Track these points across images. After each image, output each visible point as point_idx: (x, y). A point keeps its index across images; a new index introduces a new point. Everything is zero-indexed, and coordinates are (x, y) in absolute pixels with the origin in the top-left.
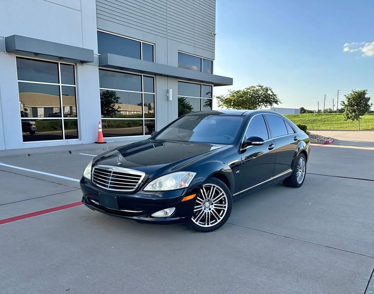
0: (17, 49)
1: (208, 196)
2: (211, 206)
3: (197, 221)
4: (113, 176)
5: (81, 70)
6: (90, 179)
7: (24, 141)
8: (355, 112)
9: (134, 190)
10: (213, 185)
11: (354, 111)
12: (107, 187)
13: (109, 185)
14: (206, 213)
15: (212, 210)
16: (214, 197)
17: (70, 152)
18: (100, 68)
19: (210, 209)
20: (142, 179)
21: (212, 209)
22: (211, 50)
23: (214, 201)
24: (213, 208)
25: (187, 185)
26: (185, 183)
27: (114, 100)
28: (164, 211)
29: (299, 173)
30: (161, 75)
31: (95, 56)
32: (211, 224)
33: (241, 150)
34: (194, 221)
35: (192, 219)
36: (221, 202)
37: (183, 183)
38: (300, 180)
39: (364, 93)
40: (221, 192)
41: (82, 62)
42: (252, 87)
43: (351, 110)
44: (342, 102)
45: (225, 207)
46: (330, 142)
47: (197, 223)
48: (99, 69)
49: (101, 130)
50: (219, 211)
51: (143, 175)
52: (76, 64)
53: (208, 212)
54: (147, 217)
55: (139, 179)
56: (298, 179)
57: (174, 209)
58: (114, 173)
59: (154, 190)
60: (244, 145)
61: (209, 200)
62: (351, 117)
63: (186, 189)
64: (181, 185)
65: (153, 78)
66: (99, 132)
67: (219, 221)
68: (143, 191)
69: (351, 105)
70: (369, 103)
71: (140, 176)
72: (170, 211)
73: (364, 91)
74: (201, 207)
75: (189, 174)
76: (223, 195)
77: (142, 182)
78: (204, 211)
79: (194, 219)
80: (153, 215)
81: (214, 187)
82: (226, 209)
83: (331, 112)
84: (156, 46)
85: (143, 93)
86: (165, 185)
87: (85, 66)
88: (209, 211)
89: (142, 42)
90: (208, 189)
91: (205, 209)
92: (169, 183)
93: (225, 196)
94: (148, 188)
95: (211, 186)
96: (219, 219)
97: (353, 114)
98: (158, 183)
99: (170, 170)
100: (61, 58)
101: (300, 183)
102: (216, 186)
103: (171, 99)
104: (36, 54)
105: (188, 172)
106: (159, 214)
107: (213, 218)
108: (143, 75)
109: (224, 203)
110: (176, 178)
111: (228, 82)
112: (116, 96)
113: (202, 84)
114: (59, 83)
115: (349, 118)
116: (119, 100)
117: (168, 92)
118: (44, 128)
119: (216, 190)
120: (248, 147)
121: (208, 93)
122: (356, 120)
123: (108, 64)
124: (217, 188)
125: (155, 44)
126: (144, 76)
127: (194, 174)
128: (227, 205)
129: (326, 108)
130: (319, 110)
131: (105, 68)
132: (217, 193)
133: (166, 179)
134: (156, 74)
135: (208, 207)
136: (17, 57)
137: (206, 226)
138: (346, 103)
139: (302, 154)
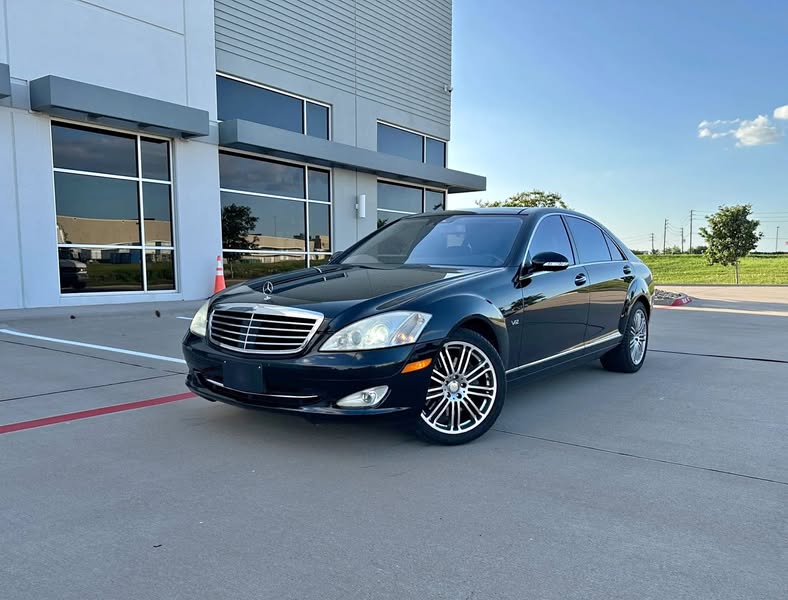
0: (53, 103)
1: (456, 369)
2: (462, 389)
3: (432, 421)
4: (254, 324)
5: (182, 152)
6: (204, 334)
7: (62, 292)
8: (729, 248)
9: (300, 349)
10: (465, 344)
11: (726, 247)
12: (241, 346)
13: (246, 342)
14: (451, 404)
15: (465, 399)
16: (468, 371)
17: (158, 314)
18: (222, 148)
19: (460, 396)
20: (316, 327)
21: (465, 395)
22: (443, 121)
23: (468, 379)
24: (465, 392)
25: (412, 340)
26: (407, 335)
27: (246, 223)
28: (365, 394)
29: (635, 344)
30: (343, 167)
31: (211, 124)
32: (462, 428)
33: (521, 278)
34: (427, 420)
35: (422, 415)
36: (482, 381)
37: (404, 337)
38: (637, 358)
39: (744, 212)
40: (483, 360)
41: (186, 135)
42: (523, 194)
43: (721, 245)
44: (701, 229)
45: (491, 393)
46: (685, 301)
47: (433, 426)
48: (221, 152)
49: (221, 273)
50: (478, 401)
51: (319, 318)
52: (173, 139)
53: (456, 403)
54: (328, 406)
55: (310, 328)
56: (633, 354)
57: (385, 390)
58: (257, 316)
59: (343, 349)
60: (527, 270)
61: (457, 377)
62: (721, 258)
63: (411, 348)
64: (399, 340)
65: (328, 172)
66: (217, 277)
67: (478, 423)
68: (319, 351)
69: (719, 235)
70: (756, 232)
71: (314, 321)
72: (377, 395)
73: (744, 208)
74: (441, 391)
75: (417, 318)
76: (487, 366)
77: (317, 332)
78: (447, 400)
79: (427, 416)
80: (340, 404)
81: (468, 349)
82: (493, 398)
83: (678, 252)
84: (334, 110)
85: (307, 201)
86: (366, 338)
87: (192, 144)
88: (458, 401)
89: (305, 100)
90: (455, 353)
91: (449, 396)
92: (374, 333)
93: (491, 368)
94: (331, 345)
95: (462, 346)
96: (479, 417)
97: (726, 253)
98: (350, 335)
99: (374, 309)
100: (142, 126)
101: (637, 362)
102: (473, 347)
103: (363, 214)
104: (93, 116)
105: (414, 313)
106: (354, 401)
107: (465, 416)
108: (307, 165)
109: (488, 384)
110: (389, 325)
111: (476, 184)
112: (251, 216)
113: (425, 187)
114: (138, 176)
115: (716, 261)
116: (255, 223)
117: (357, 200)
118: (102, 278)
119: (471, 356)
120: (535, 274)
121: (437, 207)
122: (730, 264)
123: (239, 140)
124: (474, 351)
125: (331, 105)
126: (309, 168)
127: (428, 317)
128: (494, 389)
129: (667, 247)
130: (653, 251)
131: (231, 149)
132: (474, 363)
133: (369, 326)
134: (333, 165)
135: (455, 391)
136: (53, 123)
137: (452, 432)
138: (710, 231)
139: (641, 304)
